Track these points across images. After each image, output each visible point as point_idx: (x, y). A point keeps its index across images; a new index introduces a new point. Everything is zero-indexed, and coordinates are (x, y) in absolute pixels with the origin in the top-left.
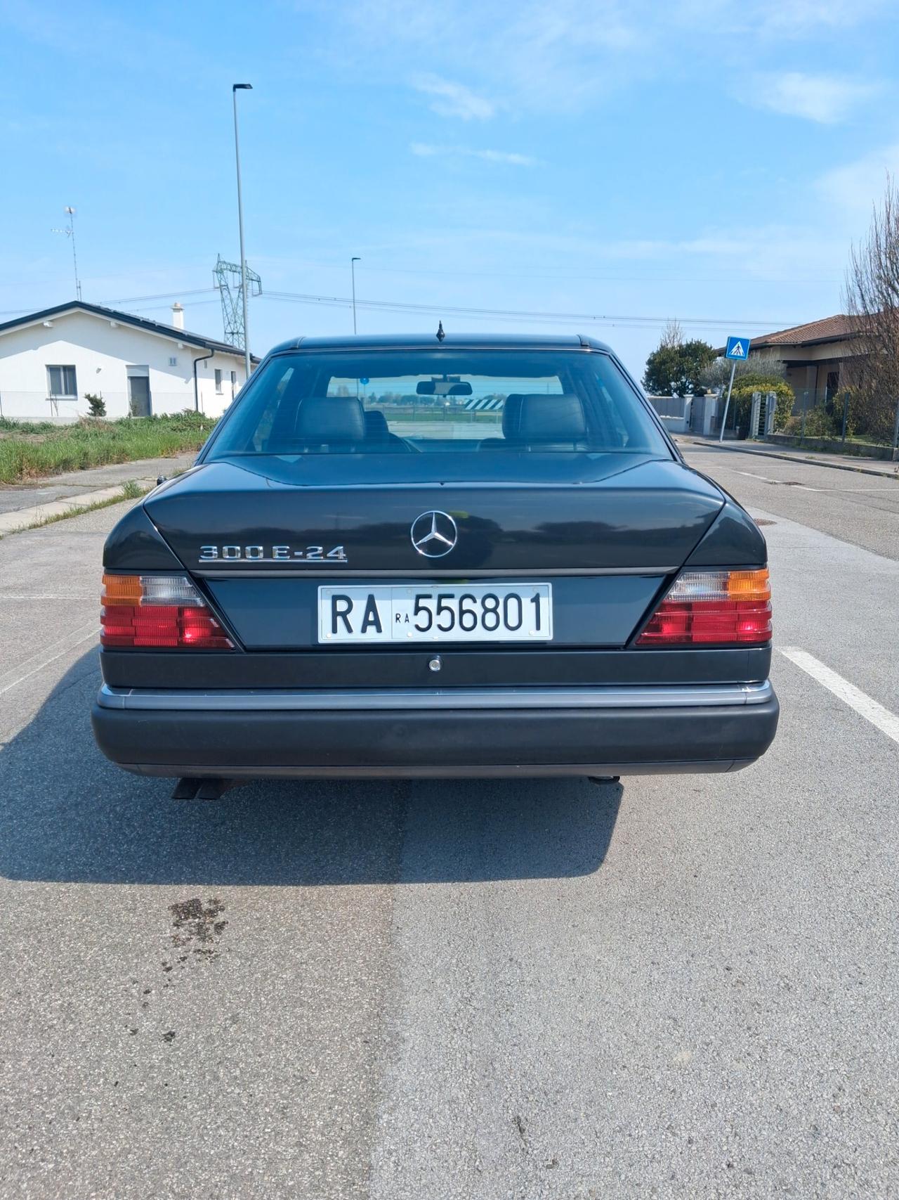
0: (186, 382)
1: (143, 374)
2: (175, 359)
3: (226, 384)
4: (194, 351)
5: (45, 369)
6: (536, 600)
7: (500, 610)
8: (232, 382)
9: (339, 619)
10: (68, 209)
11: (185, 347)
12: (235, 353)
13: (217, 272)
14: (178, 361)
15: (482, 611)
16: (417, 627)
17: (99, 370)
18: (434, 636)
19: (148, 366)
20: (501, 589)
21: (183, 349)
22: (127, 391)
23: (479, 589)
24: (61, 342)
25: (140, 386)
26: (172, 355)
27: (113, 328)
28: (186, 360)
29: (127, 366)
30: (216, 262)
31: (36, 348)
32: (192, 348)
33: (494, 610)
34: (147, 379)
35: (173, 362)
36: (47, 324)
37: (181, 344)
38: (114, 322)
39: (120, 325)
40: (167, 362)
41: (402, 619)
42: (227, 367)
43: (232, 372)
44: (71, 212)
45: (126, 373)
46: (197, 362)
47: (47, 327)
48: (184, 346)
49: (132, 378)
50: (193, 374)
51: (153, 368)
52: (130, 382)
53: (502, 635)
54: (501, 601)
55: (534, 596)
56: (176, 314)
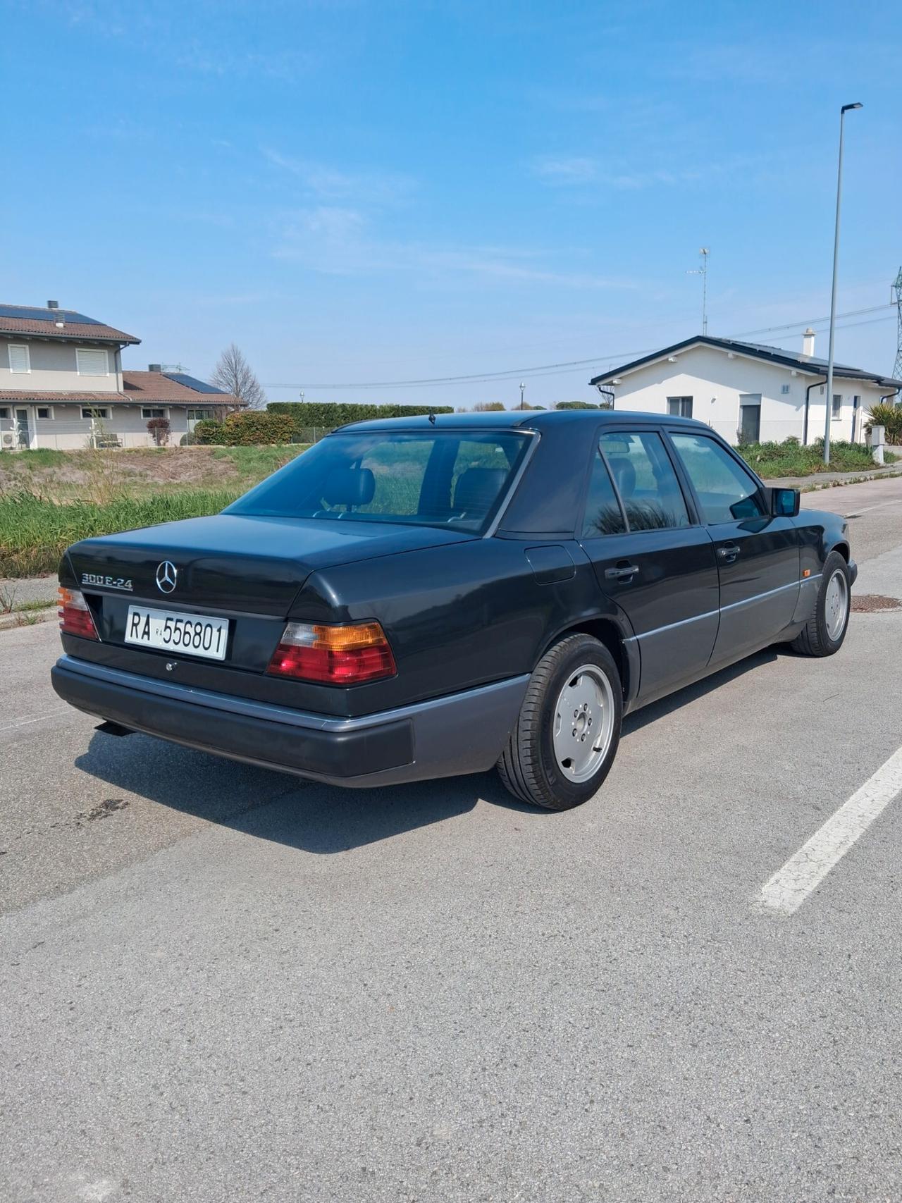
0: (797, 410)
1: (755, 403)
2: (787, 387)
3: (846, 411)
4: (807, 377)
5: (666, 400)
6: (219, 630)
7: (202, 635)
8: (855, 406)
9: (134, 628)
10: (702, 251)
11: (799, 375)
12: (862, 378)
13: (896, 287)
14: (791, 389)
15: (194, 633)
16: (164, 639)
17: (714, 400)
18: (171, 647)
19: (761, 395)
20: (205, 620)
21: (796, 377)
22: (738, 420)
23: (195, 618)
24: (682, 375)
25: (752, 413)
26: (786, 384)
27: (731, 359)
28: (799, 387)
29: (741, 395)
30: (897, 275)
31: (660, 382)
32: (806, 375)
33: (199, 634)
34: (758, 407)
35: (786, 390)
36: (671, 359)
37: (794, 371)
38: (731, 354)
39: (737, 356)
40: (780, 389)
41: (159, 633)
42: (848, 392)
43: (856, 398)
44: (705, 253)
45: (739, 402)
46: (811, 389)
47: (672, 362)
48: (797, 373)
49: (744, 407)
50: (804, 401)
51: (765, 396)
52: (742, 410)
53: (200, 652)
54: (203, 628)
55: (218, 628)
56: (806, 340)
